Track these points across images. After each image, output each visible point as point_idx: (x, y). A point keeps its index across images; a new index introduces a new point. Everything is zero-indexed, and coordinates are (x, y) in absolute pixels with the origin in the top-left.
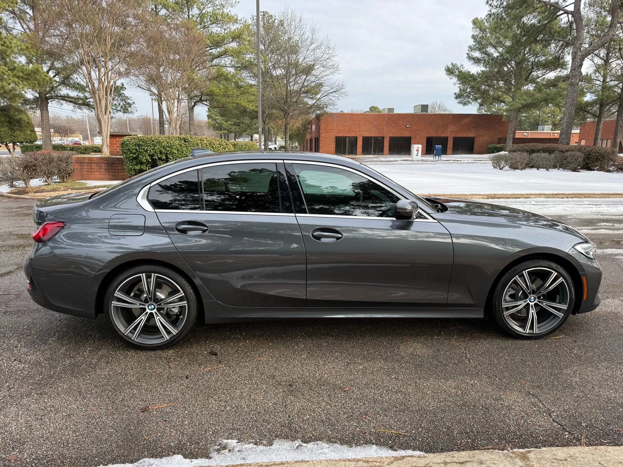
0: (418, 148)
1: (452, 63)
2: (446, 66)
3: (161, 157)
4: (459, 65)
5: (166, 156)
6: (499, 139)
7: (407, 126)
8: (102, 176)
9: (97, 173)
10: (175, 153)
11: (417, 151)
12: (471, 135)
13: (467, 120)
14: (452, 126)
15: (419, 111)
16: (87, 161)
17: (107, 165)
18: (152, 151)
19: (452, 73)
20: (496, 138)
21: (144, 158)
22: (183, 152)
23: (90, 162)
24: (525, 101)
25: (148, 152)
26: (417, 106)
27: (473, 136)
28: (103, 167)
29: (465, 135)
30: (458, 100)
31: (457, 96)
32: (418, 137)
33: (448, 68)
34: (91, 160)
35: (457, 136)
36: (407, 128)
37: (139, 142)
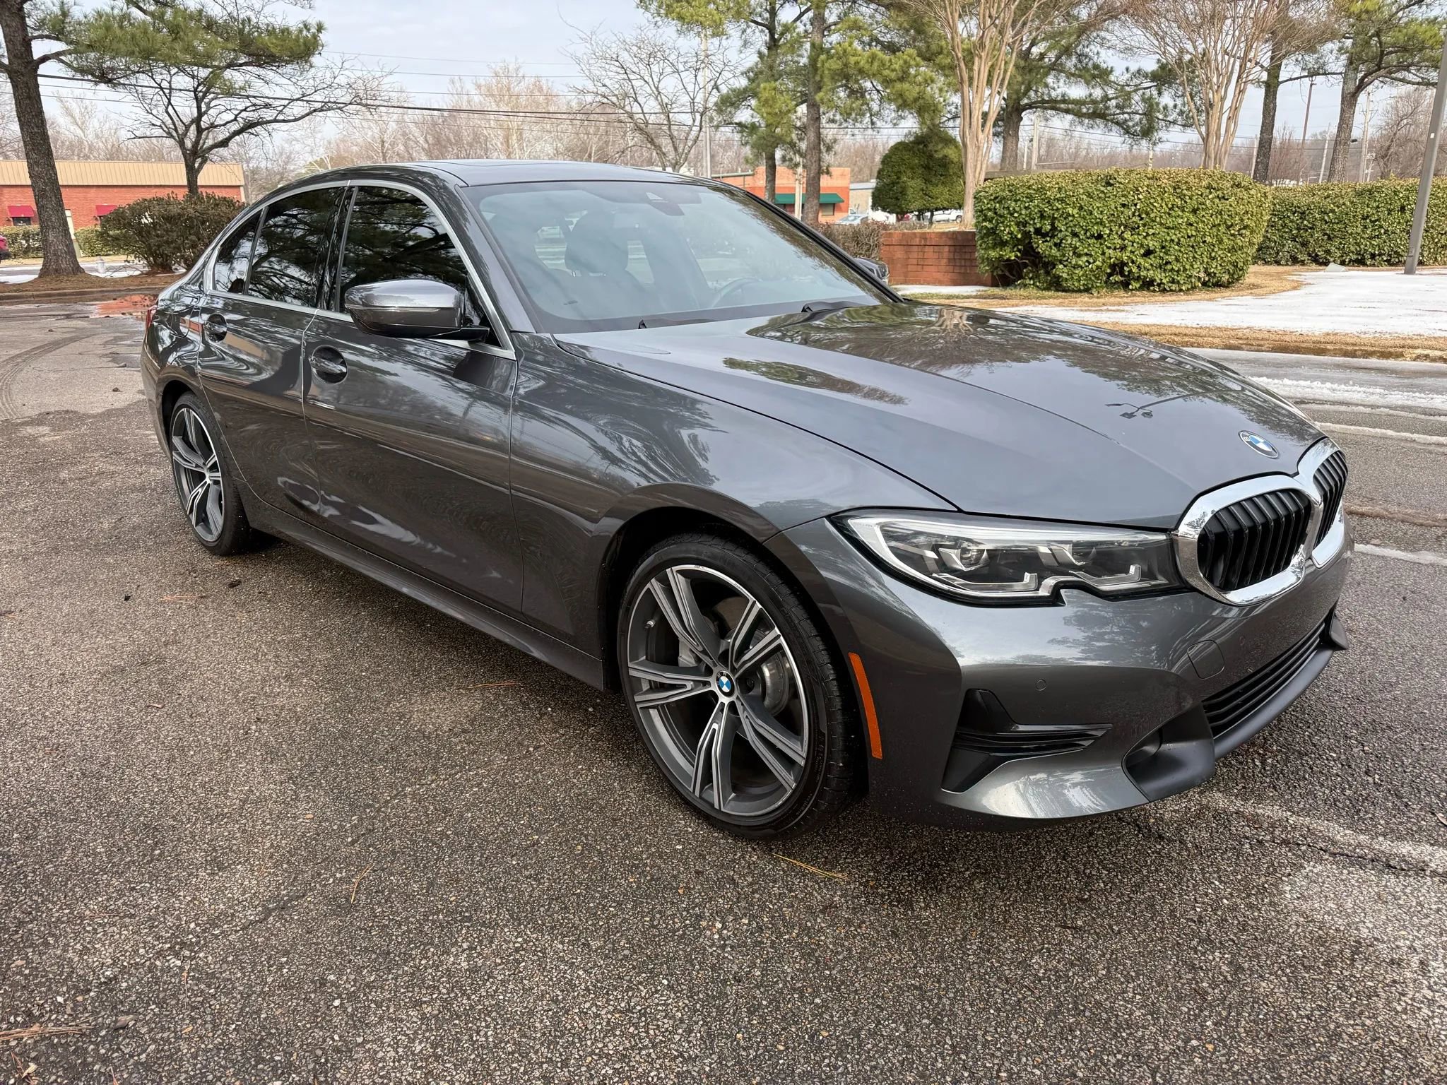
3: (1041, 228)
5: (1052, 224)
8: (940, 276)
9: (933, 269)
10: (1073, 216)
16: (917, 241)
17: (952, 248)
18: (1023, 212)
21: (1007, 229)
22: (1091, 213)
23: (923, 243)
25: (1016, 215)
28: (946, 255)
34: (925, 239)
37: (1004, 191)
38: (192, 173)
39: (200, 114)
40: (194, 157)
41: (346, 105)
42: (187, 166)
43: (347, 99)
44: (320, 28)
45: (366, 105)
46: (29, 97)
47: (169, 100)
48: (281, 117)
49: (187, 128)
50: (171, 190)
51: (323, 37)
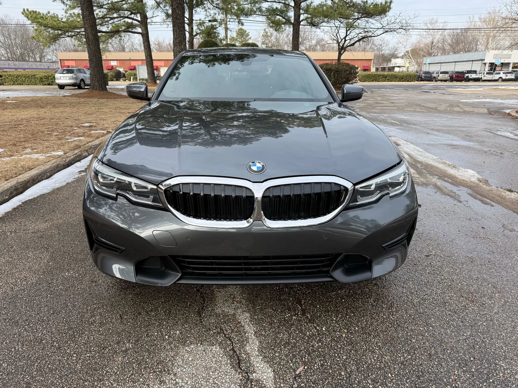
38: (340, 55)
39: (347, 36)
40: (342, 50)
41: (398, 29)
42: (339, 53)
43: (398, 27)
44: (391, 2)
45: (404, 29)
46: (296, 32)
47: (338, 31)
48: (373, 35)
49: (342, 40)
50: (331, 61)
51: (392, 5)
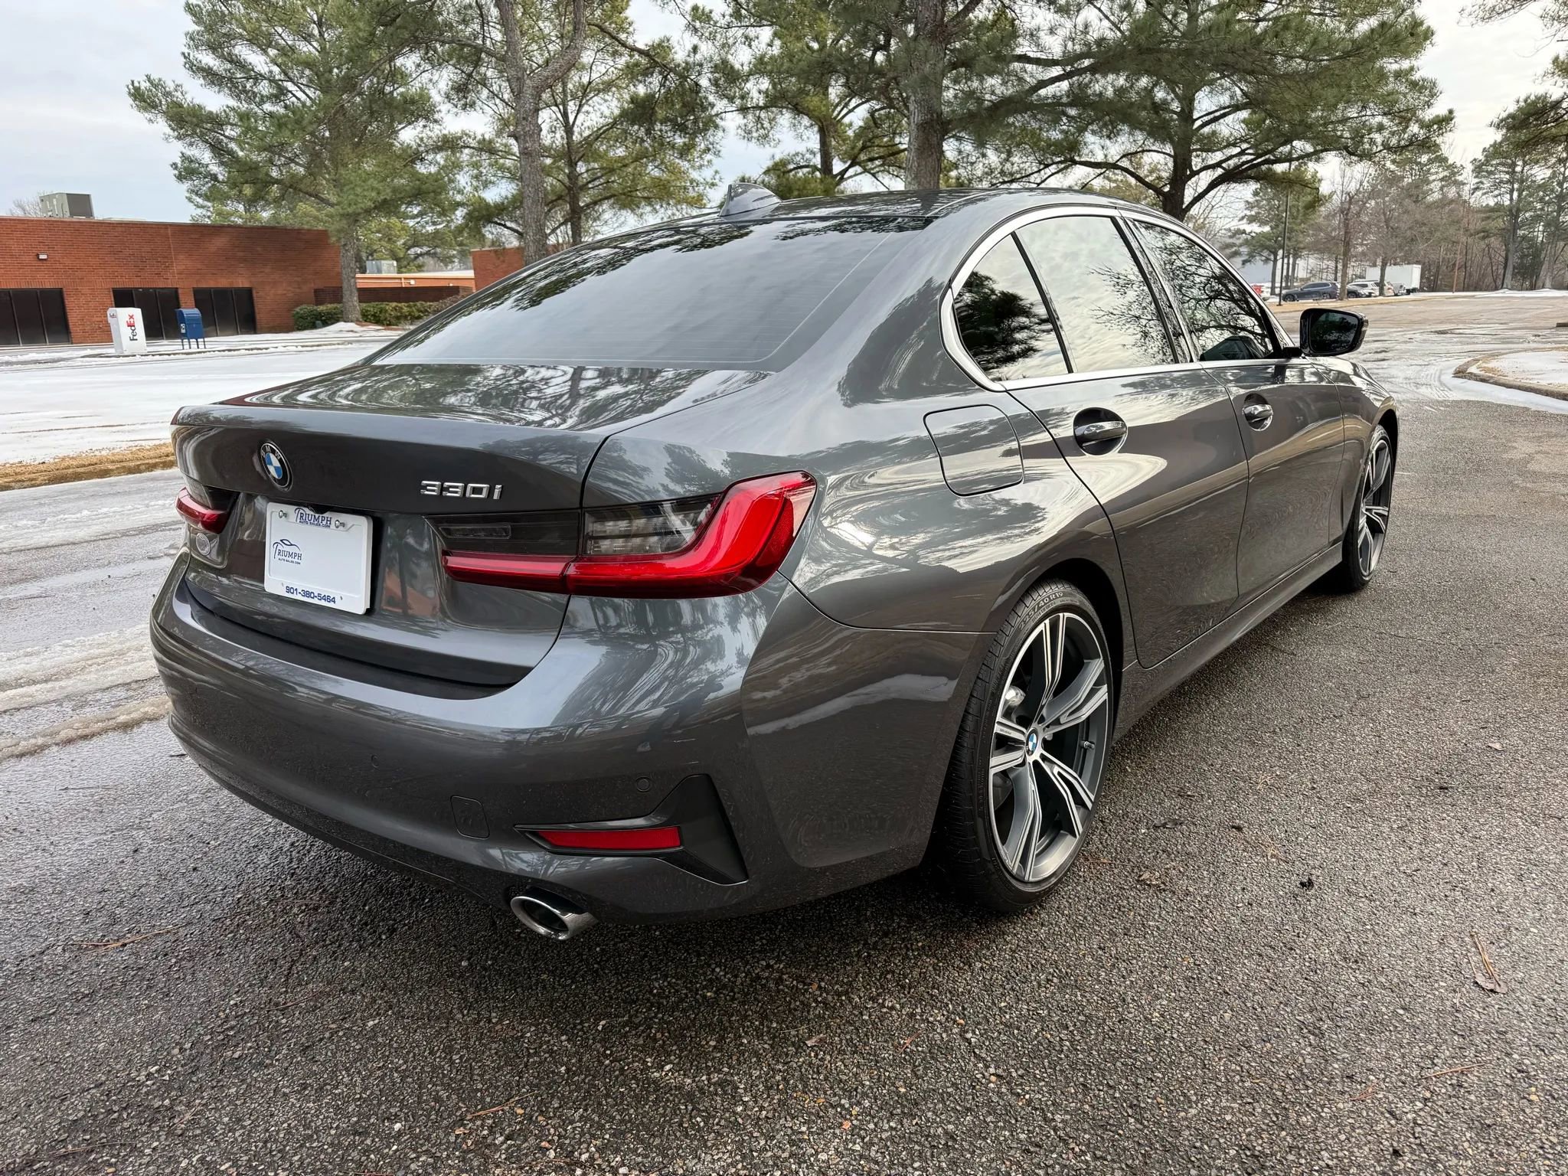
0: (131, 317)
1: (148, 77)
2: (130, 83)
4: (170, 86)
6: (316, 291)
7: (42, 257)
11: (131, 325)
12: (242, 282)
13: (220, 242)
14: (181, 257)
15: (61, 212)
19: (155, 107)
20: (308, 288)
24: (378, 193)
26: (50, 197)
27: (247, 285)
29: (223, 282)
30: (186, 185)
31: (180, 172)
32: (86, 290)
33: (137, 89)
35: (204, 285)
36: (40, 263)
